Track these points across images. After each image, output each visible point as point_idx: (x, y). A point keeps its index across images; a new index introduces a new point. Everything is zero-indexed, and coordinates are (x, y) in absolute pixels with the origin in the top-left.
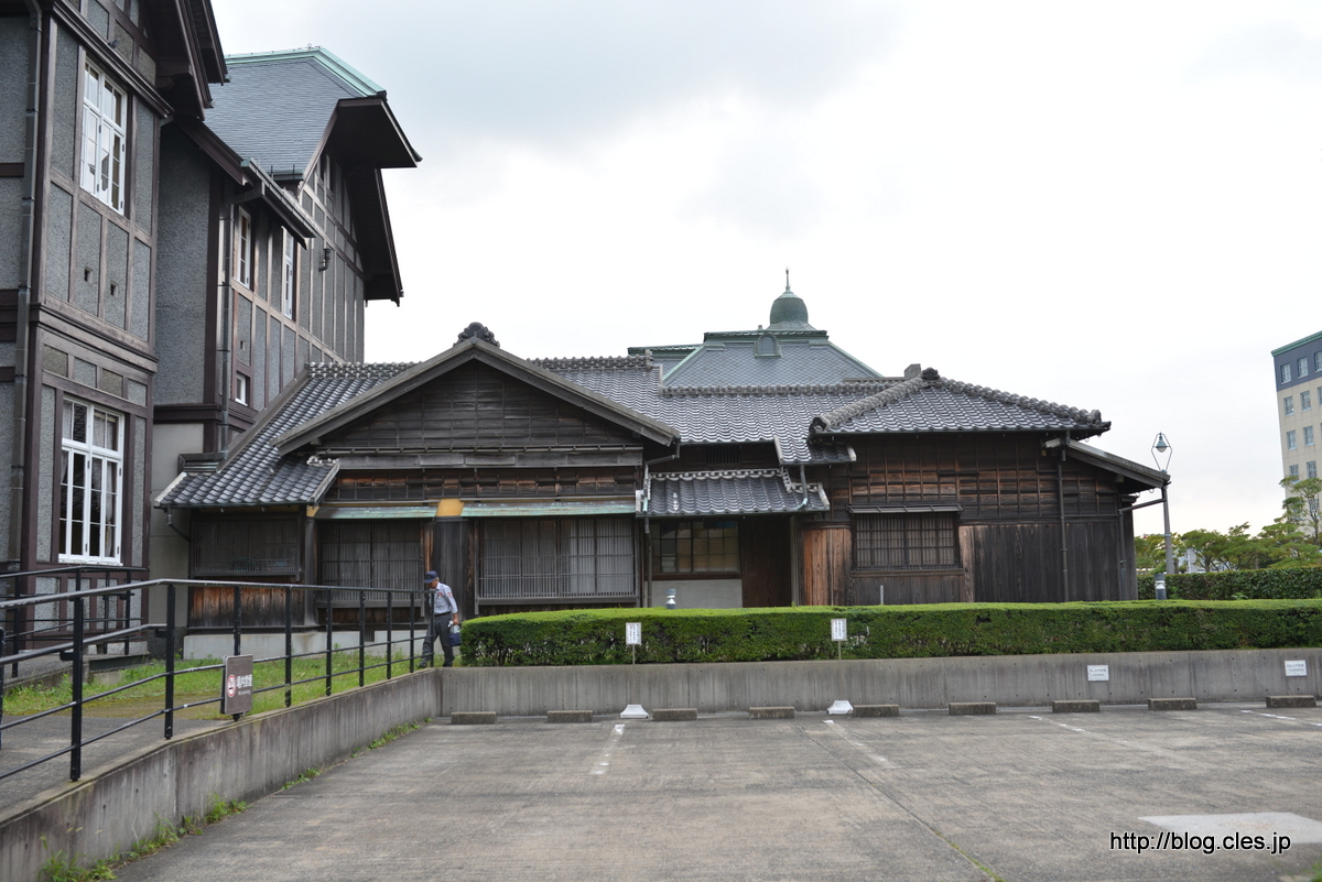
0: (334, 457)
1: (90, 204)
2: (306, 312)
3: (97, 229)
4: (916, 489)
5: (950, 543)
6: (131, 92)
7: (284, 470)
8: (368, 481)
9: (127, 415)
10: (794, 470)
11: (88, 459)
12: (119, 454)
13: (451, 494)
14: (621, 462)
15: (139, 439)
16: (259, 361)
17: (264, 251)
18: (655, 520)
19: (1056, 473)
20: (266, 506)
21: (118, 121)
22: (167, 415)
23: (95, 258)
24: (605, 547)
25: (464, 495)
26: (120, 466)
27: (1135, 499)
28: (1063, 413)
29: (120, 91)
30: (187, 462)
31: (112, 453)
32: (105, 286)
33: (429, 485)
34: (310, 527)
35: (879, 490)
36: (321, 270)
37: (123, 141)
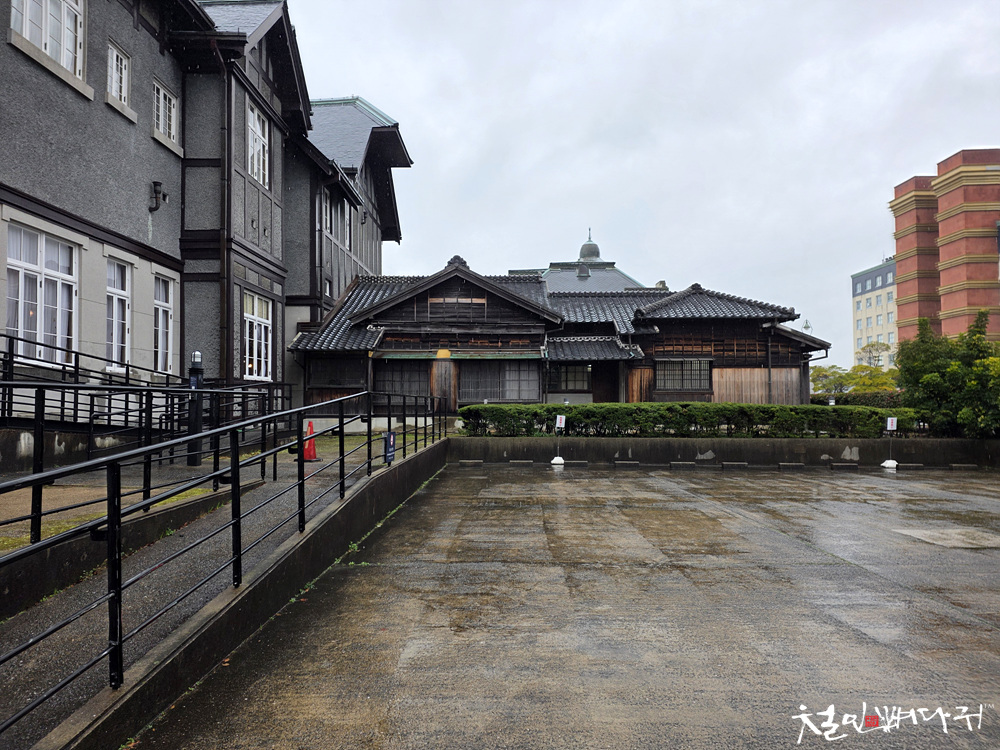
0: (381, 326)
1: (254, 184)
2: (356, 247)
3: (256, 197)
4: (690, 348)
5: (707, 377)
6: (270, 119)
7: (355, 332)
8: (400, 339)
9: (273, 301)
10: (625, 338)
11: (255, 324)
12: (270, 322)
13: (444, 347)
14: (534, 332)
15: (279, 313)
16: (336, 273)
17: (336, 211)
18: (552, 363)
19: (767, 341)
20: (348, 351)
21: (264, 136)
22: (293, 301)
23: (256, 213)
24: (524, 376)
25: (452, 346)
26: (270, 328)
27: (811, 356)
28: (773, 309)
29: (265, 119)
30: (301, 327)
31: (266, 321)
32: (261, 229)
33: (432, 342)
34: (370, 362)
35: (670, 348)
36: (363, 223)
37: (267, 148)
